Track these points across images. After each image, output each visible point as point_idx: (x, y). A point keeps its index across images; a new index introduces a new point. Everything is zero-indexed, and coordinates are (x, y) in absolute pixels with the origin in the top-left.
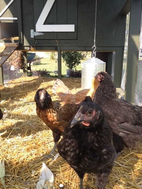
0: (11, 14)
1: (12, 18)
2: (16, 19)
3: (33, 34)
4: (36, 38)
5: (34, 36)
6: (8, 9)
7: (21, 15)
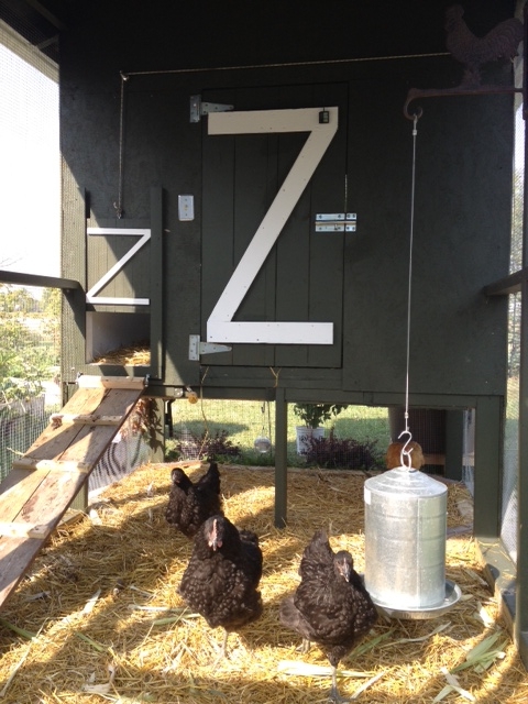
0: (130, 288)
1: (132, 301)
2: (145, 302)
3: (195, 350)
4: (204, 362)
5: (201, 356)
6: (122, 273)
7: (160, 290)
